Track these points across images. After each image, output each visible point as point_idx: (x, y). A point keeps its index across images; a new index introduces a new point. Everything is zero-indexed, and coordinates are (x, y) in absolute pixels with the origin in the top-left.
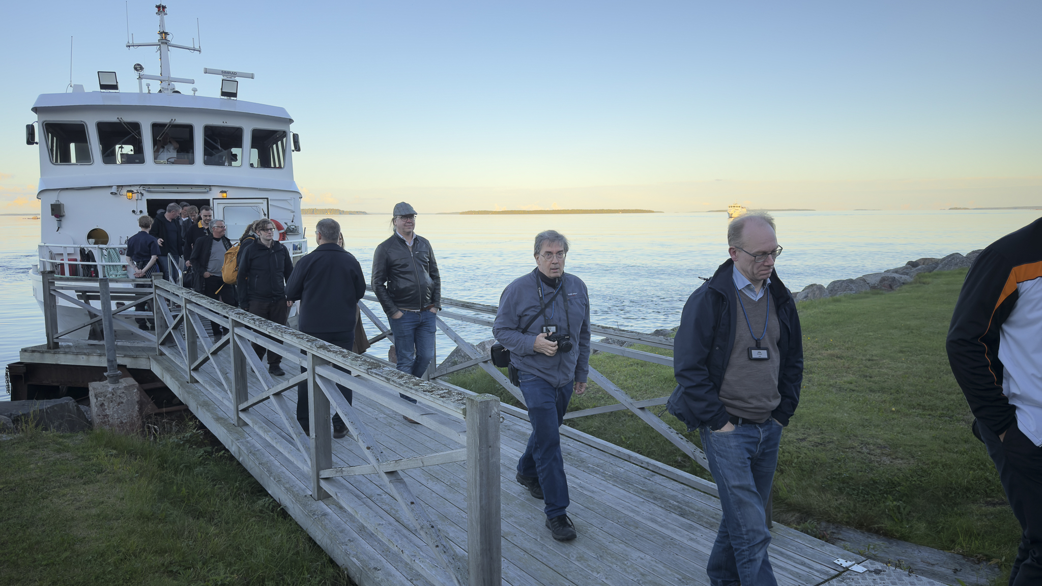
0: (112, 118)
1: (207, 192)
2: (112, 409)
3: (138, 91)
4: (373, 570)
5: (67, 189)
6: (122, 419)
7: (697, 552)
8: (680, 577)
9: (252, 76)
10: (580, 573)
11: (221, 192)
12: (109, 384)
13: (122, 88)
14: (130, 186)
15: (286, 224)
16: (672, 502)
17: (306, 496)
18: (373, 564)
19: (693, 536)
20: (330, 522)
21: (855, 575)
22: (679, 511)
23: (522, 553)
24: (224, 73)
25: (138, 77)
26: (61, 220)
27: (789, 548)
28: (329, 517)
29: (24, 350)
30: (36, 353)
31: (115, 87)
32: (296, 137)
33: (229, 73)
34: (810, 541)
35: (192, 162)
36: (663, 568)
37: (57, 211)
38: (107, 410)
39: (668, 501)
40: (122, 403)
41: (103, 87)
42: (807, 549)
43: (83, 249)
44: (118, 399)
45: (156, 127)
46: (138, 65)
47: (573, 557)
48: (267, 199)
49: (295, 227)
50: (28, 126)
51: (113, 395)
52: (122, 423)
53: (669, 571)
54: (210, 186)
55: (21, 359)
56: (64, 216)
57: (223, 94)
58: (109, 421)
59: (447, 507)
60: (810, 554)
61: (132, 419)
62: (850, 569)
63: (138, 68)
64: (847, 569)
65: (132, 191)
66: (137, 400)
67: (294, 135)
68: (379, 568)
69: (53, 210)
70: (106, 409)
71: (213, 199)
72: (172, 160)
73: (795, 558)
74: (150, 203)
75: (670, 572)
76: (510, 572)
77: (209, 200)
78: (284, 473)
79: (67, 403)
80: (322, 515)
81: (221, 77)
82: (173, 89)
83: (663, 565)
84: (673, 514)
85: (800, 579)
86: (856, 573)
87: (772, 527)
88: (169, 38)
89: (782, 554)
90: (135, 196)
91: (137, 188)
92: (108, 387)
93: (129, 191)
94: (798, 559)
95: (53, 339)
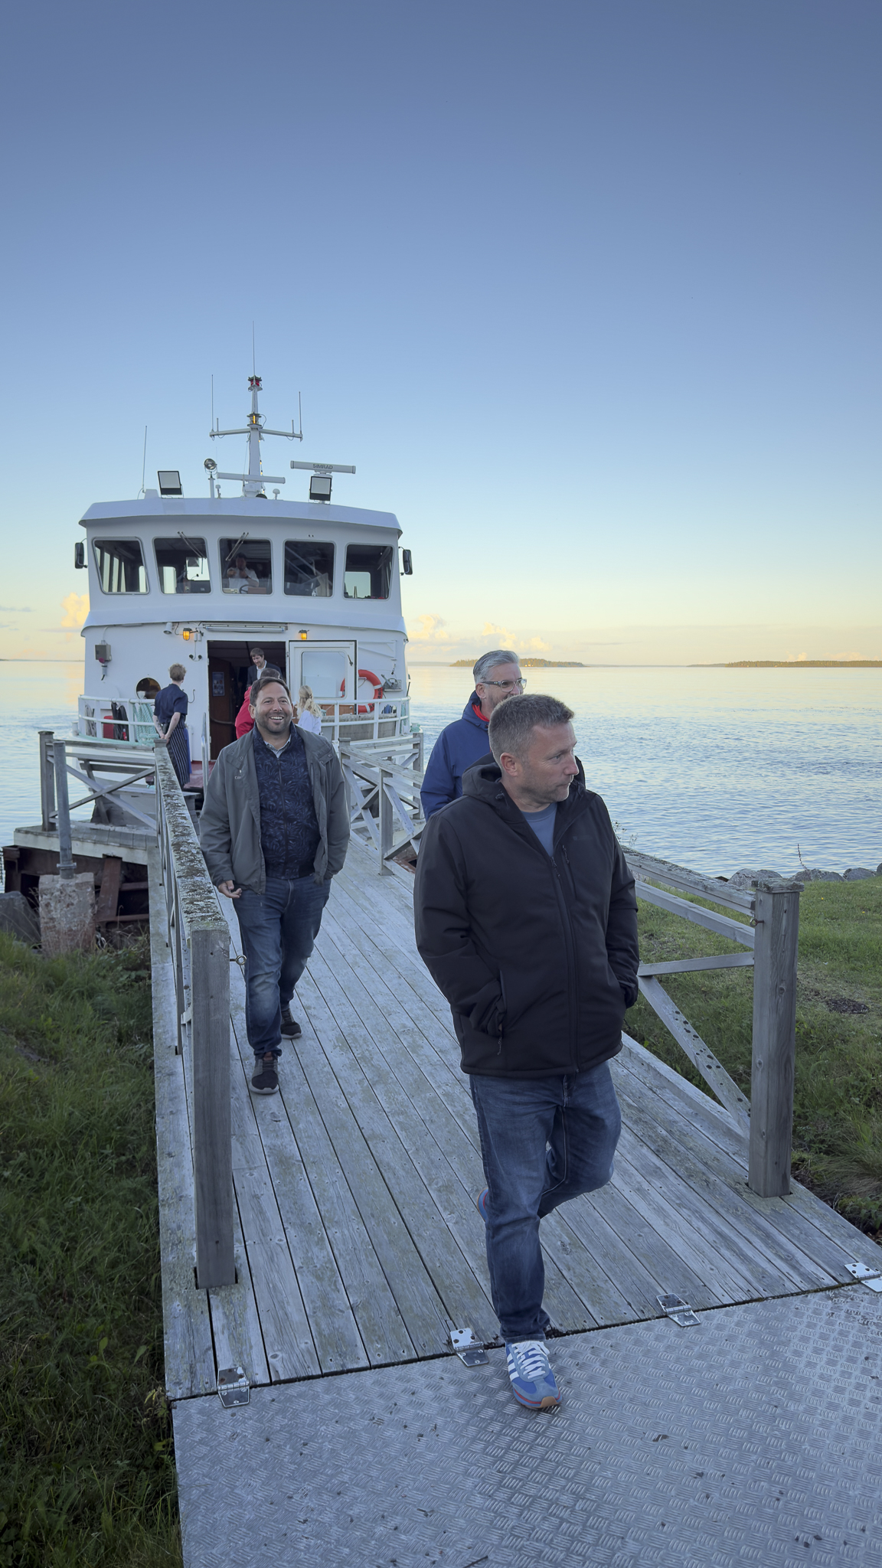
0: (170, 532)
1: (282, 632)
2: (59, 911)
3: (209, 496)
4: (165, 1155)
5: (115, 626)
6: (72, 925)
7: (630, 1209)
8: (566, 1240)
9: (352, 470)
10: (426, 1208)
11: (300, 632)
12: (60, 879)
13: (188, 493)
14: (188, 622)
15: (383, 676)
16: (660, 1129)
17: (170, 1047)
18: (172, 1149)
19: (645, 1186)
20: (169, 1084)
21: (864, 1293)
22: (659, 1146)
23: (371, 1167)
24: (316, 467)
25: (209, 477)
26: (106, 666)
27: (788, 1231)
28: (174, 1078)
29: (18, 831)
30: (29, 835)
31: (178, 491)
32: (407, 555)
33: (322, 466)
34: (835, 1226)
35: (269, 591)
36: (553, 1223)
37: (102, 654)
38: (53, 913)
39: (655, 1127)
40: (72, 904)
41: (164, 491)
42: (817, 1239)
43: (115, 704)
44: (67, 899)
45: (227, 545)
46: (210, 460)
47: (437, 1184)
48: (355, 641)
49: (396, 681)
50: (77, 544)
51: (61, 893)
52: (71, 930)
53: (558, 1229)
54: (286, 623)
55: (15, 840)
56: (108, 661)
57: (313, 496)
58: (55, 927)
59: (328, 1088)
60: (816, 1245)
61: (84, 926)
62: (863, 1282)
63: (210, 464)
64: (859, 1281)
65: (189, 630)
66: (90, 902)
67: (404, 551)
68: (173, 1154)
69: (97, 652)
70: (52, 911)
71: (290, 641)
72: (245, 588)
73: (782, 1248)
74: (212, 646)
75: (558, 1231)
76: (331, 1190)
77: (284, 643)
78: (170, 1013)
79: (12, 899)
80: (169, 1075)
81: (313, 473)
82: (258, 491)
83: (558, 1219)
84: (645, 1148)
85: (759, 1281)
86: (868, 1291)
87: (791, 1193)
88: (261, 421)
89: (767, 1238)
90: (194, 634)
91: (196, 625)
92: (58, 882)
93: (186, 630)
94: (785, 1250)
95: (48, 818)
